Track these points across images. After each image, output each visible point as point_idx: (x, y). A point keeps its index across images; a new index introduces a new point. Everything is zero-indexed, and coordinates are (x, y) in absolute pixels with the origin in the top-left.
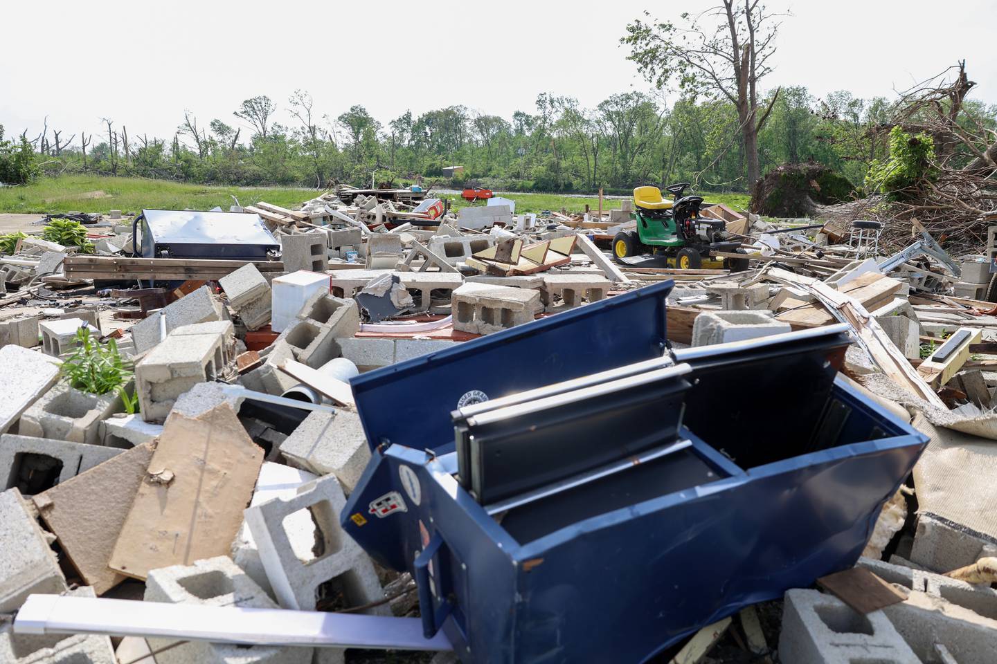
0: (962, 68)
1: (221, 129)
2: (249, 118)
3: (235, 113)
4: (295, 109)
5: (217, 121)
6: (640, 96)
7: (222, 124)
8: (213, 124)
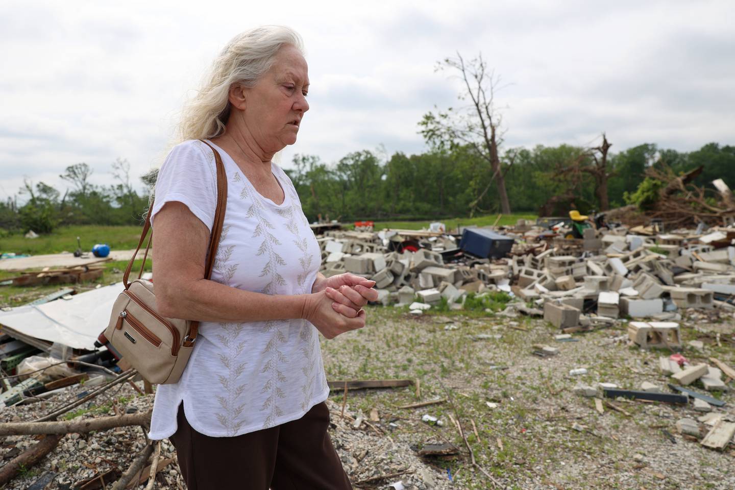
0: (604, 136)
1: (45, 189)
2: (71, 180)
3: (61, 176)
4: (117, 172)
5: (41, 183)
6: (368, 153)
7: (45, 186)
8: (38, 186)
